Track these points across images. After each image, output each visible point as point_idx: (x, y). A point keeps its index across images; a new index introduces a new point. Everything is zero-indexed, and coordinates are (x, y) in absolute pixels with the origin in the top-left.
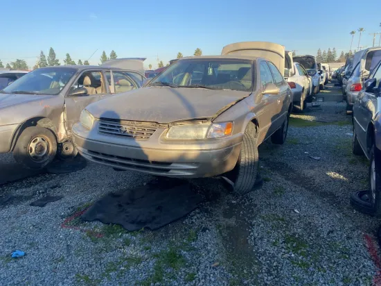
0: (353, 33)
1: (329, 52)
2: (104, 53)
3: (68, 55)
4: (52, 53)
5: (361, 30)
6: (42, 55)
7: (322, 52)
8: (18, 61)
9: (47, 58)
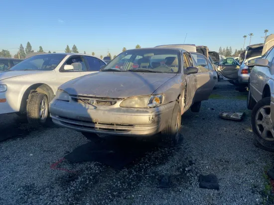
0: (245, 36)
1: (227, 49)
2: (68, 46)
3: (41, 48)
4: (29, 45)
5: (251, 34)
6: (22, 47)
7: (222, 49)
8: (4, 51)
9: (25, 49)
